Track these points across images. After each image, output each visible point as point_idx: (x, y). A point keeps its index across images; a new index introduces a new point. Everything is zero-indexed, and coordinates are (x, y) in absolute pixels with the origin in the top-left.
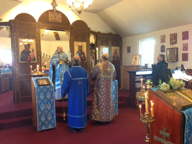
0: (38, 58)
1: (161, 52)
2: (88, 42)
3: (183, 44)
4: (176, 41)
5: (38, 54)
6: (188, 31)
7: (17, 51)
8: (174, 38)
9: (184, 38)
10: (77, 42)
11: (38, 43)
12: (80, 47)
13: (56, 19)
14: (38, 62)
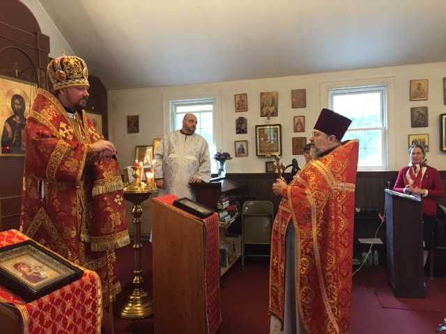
1: (237, 133)
2: (43, 85)
3: (295, 117)
4: (277, 109)
6: (305, 90)
8: (270, 103)
9: (296, 104)
10: (6, 81)
12: (17, 101)
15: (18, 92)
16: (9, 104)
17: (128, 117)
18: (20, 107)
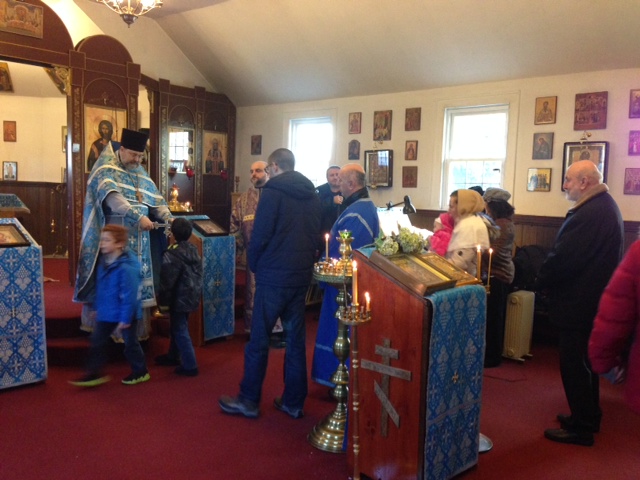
1: (350, 158)
2: (133, 110)
4: (390, 131)
6: (420, 109)
8: (383, 123)
9: (409, 126)
10: (94, 109)
12: (104, 126)
13: (22, 25)
15: (106, 117)
16: (97, 129)
17: (252, 137)
18: (108, 131)
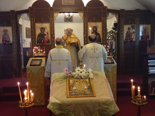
0: (52, 40)
2: (104, 22)
5: (52, 37)
7: (34, 34)
10: (91, 23)
11: (52, 26)
12: (94, 28)
13: (69, 2)
14: (52, 44)
18: (95, 30)
